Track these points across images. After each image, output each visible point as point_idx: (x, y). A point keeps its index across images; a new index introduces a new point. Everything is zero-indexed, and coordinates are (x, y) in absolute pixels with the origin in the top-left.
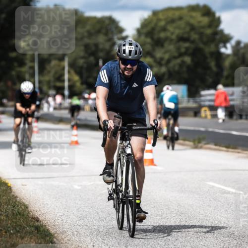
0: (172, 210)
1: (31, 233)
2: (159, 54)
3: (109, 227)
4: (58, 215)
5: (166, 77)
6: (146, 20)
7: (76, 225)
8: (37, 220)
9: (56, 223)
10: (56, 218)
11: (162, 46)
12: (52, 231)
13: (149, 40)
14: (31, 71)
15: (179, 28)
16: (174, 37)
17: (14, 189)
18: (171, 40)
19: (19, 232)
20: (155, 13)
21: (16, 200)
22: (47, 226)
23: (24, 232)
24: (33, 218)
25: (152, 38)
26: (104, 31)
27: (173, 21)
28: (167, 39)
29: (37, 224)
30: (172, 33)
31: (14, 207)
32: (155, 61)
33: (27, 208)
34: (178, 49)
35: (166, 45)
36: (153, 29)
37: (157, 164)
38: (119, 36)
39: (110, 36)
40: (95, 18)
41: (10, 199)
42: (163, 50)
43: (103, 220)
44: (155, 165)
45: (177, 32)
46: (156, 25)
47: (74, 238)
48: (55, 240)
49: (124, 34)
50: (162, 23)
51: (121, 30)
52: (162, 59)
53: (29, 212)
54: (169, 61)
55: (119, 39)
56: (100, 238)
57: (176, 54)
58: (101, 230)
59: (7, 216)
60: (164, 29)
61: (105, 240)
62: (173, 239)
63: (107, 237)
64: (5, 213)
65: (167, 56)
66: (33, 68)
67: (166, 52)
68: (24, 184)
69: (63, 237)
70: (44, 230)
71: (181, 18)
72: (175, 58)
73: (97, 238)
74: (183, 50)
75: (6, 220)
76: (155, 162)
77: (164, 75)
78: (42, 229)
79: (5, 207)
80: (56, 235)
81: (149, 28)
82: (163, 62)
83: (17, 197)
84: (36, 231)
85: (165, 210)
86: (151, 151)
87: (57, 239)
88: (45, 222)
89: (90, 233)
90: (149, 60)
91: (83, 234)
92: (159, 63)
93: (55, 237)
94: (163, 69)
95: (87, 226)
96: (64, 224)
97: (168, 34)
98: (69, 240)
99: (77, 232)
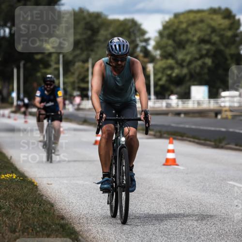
0: (194, 209)
1: (57, 231)
2: (180, 56)
4: (83, 213)
5: (188, 78)
6: (167, 22)
7: (100, 223)
8: (63, 218)
9: (81, 221)
10: (81, 216)
11: (184, 48)
12: (78, 229)
13: (170, 42)
14: (56, 72)
15: (200, 30)
16: (195, 39)
17: (40, 188)
18: (193, 42)
19: (44, 229)
20: (176, 16)
21: (42, 199)
22: (71, 224)
23: (50, 229)
24: (58, 216)
25: (174, 41)
26: (126, 33)
27: (194, 23)
28: (188, 41)
29: (62, 222)
30: (194, 35)
31: (40, 205)
32: (177, 63)
33: (53, 206)
34: (200, 50)
35: (187, 47)
36: (175, 31)
37: (179, 164)
38: (142, 38)
39: (133, 38)
40: (118, 21)
41: (36, 198)
42: (184, 52)
44: (177, 165)
45: (199, 34)
46: (178, 27)
47: (98, 236)
48: (80, 237)
49: (146, 36)
50: (184, 26)
51: (143, 33)
52: (183, 61)
53: (54, 211)
54: (190, 63)
55: (142, 41)
56: (124, 236)
57: (197, 56)
59: (33, 214)
60: (186, 31)
61: (129, 238)
62: (195, 238)
63: (130, 235)
64: (32, 211)
65: (188, 58)
66: (58, 69)
67: (187, 54)
68: (49, 183)
69: (88, 235)
70: (69, 228)
71: (202, 21)
72: (196, 59)
73: (121, 236)
74: (204, 52)
75: (32, 219)
76: (177, 162)
77: (185, 76)
78: (67, 228)
79: (32, 205)
80: (81, 233)
81: (171, 31)
82: (185, 64)
83: (42, 195)
84: (62, 229)
85: (187, 208)
86: (173, 151)
87: (82, 237)
88: (71, 220)
89: (114, 231)
90: (170, 61)
91: (108, 232)
92: (181, 64)
93: (80, 235)
94: (185, 71)
95: (111, 224)
96: (89, 222)
97: (190, 36)
98: (94, 238)
99: (101, 229)
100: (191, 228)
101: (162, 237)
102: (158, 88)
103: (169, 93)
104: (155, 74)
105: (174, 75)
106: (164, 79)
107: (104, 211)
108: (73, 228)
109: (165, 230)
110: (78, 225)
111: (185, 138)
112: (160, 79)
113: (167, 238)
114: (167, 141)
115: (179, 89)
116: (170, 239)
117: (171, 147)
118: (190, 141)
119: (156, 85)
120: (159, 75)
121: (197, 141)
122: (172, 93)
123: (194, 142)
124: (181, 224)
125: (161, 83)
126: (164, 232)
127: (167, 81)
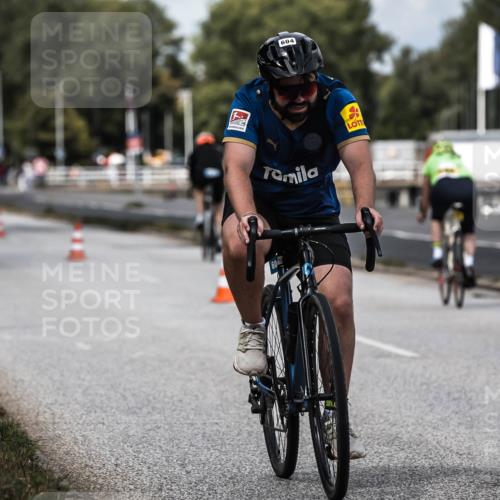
2: (246, 74)
3: (149, 427)
4: (44, 403)
7: (81, 422)
8: (2, 413)
9: (41, 418)
10: (41, 409)
12: (33, 435)
13: (226, 46)
22: (22, 426)
25: (234, 43)
27: (274, 7)
36: (236, 23)
38: (166, 37)
47: (76, 448)
48: (38, 452)
49: (176, 34)
50: (254, 12)
51: (169, 26)
55: (167, 43)
56: (130, 450)
58: (131, 433)
60: (257, 23)
61: (140, 452)
63: (143, 447)
69: (55, 447)
70: (15, 434)
71: (290, 3)
73: (123, 449)
78: (11, 432)
80: (40, 443)
81: (226, 22)
87: (43, 452)
88: (19, 417)
89: (110, 438)
90: (227, 87)
91: (96, 441)
93: (38, 448)
95: (103, 424)
96: (57, 420)
98: (67, 453)
99: (83, 436)
101: (209, 449)
104: (195, 113)
106: (214, 122)
107: (90, 398)
108: (24, 433)
109: (215, 435)
110: (34, 426)
112: (205, 124)
113: (220, 451)
116: (226, 453)
120: (203, 116)
124: (248, 424)
126: (213, 440)
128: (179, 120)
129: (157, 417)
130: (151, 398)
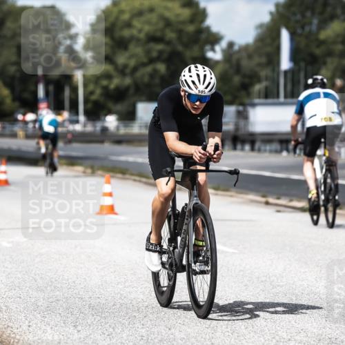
0: (140, 276)
2: (121, 59)
3: (52, 300)
5: (132, 91)
6: (103, 11)
7: (4, 296)
11: (126, 48)
13: (107, 40)
15: (149, 23)
16: (142, 36)
18: (138, 40)
20: (116, 3)
25: (112, 38)
27: (140, 14)
28: (132, 38)
30: (140, 31)
32: (116, 69)
34: (148, 52)
35: (131, 46)
36: (113, 25)
37: (118, 212)
40: (32, 8)
42: (127, 54)
43: (42, 291)
44: (116, 214)
45: (147, 28)
46: (117, 18)
50: (126, 17)
52: (125, 66)
54: (135, 69)
56: (39, 316)
57: (145, 60)
58: (40, 304)
60: (128, 25)
61: (45, 317)
63: (48, 314)
65: (132, 63)
67: (131, 57)
71: (151, 10)
72: (144, 65)
73: (34, 315)
74: (155, 54)
76: (116, 210)
77: (127, 89)
82: (128, 71)
85: (129, 275)
86: (110, 195)
89: (24, 308)
90: (107, 67)
91: (15, 310)
92: (122, 71)
94: (128, 81)
95: (20, 298)
97: (135, 32)
99: (6, 306)
100: (134, 303)
101: (93, 315)
102: (90, 106)
103: (105, 112)
104: (85, 86)
105: (112, 86)
106: (98, 91)
107: (11, 280)
109: (98, 305)
111: (127, 176)
112: (92, 93)
113: (101, 317)
114: (102, 180)
115: (119, 107)
116: (105, 318)
117: (107, 188)
118: (135, 180)
119: (86, 101)
120: (91, 87)
121: (144, 180)
122: (110, 112)
123: (140, 181)
125: (94, 97)
126: (96, 309)
127: (102, 95)
128: (75, 90)
129: (58, 293)
130: (53, 280)
